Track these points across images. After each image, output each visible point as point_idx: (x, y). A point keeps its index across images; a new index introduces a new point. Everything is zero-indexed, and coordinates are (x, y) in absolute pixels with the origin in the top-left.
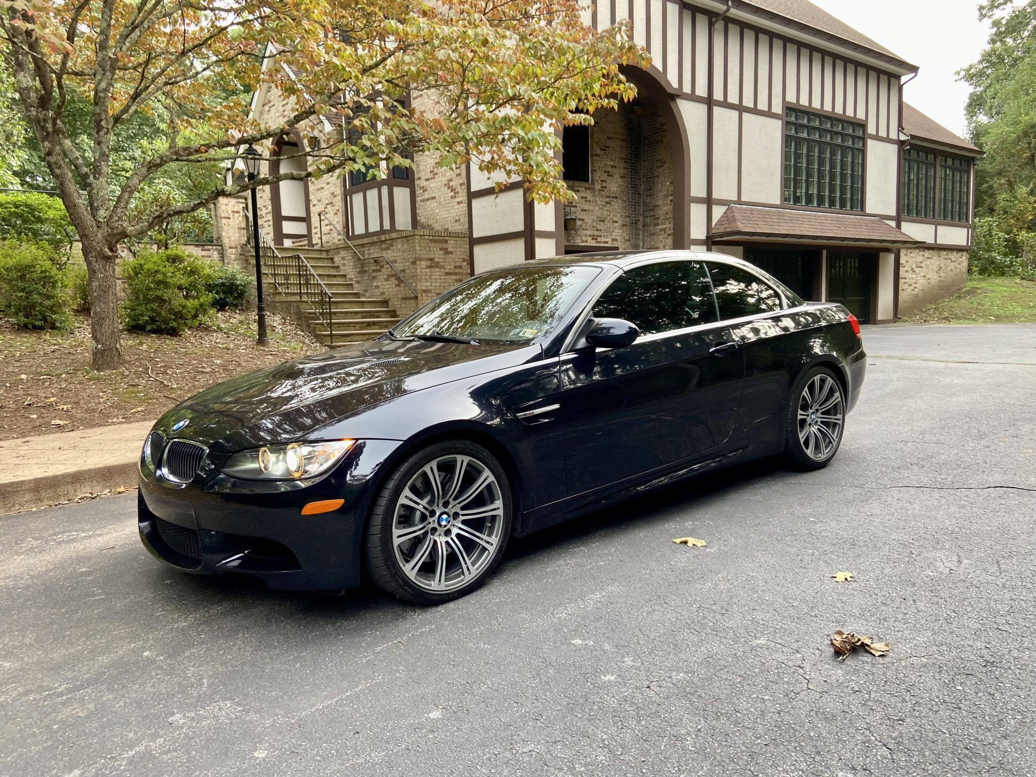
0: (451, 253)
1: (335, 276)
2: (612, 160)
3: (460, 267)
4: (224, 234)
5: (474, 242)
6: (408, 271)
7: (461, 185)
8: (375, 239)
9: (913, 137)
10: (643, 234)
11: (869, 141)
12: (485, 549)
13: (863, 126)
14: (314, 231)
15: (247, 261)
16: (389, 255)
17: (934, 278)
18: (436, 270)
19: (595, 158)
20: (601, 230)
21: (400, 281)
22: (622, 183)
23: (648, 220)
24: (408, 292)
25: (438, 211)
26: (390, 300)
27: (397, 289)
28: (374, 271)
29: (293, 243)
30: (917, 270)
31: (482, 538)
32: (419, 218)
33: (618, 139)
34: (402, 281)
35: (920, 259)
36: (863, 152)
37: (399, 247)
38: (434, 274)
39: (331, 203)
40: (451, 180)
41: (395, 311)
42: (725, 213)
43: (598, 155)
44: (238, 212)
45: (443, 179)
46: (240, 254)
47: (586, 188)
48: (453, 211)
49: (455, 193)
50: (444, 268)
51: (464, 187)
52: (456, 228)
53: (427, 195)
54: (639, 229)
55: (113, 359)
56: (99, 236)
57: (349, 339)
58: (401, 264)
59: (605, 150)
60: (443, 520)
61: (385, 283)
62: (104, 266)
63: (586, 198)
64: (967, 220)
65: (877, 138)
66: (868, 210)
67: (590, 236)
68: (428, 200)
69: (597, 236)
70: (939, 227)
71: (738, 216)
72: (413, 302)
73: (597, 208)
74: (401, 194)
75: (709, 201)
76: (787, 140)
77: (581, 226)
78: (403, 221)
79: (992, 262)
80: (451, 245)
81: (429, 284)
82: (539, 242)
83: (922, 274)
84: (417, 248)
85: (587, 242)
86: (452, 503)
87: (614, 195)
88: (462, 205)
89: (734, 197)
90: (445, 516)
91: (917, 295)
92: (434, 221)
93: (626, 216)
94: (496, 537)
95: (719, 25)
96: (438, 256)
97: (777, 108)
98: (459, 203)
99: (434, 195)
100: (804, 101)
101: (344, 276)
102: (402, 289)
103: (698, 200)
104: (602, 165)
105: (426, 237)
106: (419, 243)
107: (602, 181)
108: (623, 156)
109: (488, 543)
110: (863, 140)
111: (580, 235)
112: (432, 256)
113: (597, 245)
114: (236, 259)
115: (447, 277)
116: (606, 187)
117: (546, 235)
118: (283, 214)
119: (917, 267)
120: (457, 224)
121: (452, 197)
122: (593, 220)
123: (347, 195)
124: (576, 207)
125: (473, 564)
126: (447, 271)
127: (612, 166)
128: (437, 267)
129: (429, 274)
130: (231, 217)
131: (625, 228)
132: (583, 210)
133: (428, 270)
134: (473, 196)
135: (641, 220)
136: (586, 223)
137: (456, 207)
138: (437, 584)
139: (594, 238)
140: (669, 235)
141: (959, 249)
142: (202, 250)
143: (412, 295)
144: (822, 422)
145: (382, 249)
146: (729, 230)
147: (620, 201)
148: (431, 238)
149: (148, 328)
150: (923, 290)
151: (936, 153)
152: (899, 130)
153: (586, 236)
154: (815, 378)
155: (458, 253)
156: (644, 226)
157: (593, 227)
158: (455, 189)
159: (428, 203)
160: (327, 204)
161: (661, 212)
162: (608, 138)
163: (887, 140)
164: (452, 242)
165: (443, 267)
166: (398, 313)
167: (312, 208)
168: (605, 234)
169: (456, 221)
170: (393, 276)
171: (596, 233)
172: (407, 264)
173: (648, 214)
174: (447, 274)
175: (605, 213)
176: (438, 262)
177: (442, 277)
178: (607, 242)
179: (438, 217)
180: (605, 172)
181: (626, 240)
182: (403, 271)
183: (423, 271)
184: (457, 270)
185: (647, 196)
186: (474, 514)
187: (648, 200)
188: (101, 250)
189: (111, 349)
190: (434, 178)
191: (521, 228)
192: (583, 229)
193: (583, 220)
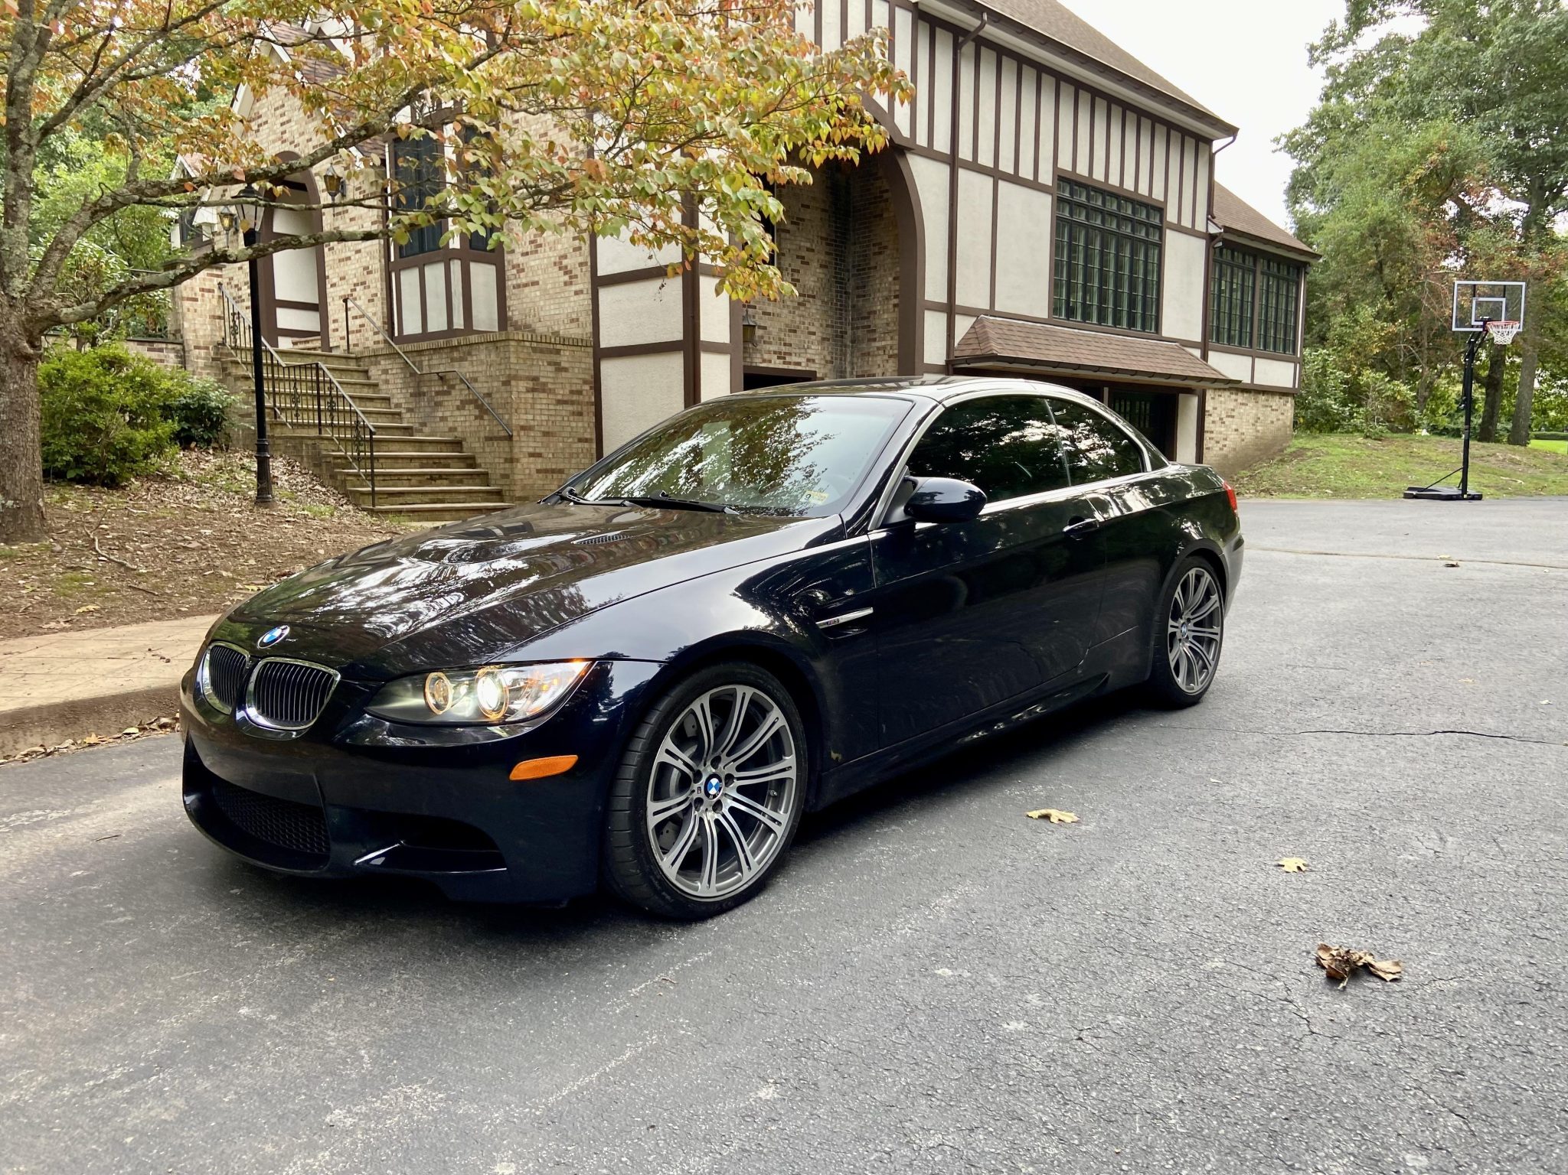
0: (566, 370)
1: (371, 399)
2: (808, 240)
3: (580, 392)
4: (186, 325)
5: (601, 354)
6: (496, 396)
7: (581, 264)
8: (441, 342)
9: (1227, 229)
10: (852, 353)
11: (1168, 232)
12: (769, 831)
13: (1160, 210)
14: (332, 326)
15: (224, 369)
16: (465, 369)
17: (1249, 433)
18: (542, 395)
19: (783, 235)
20: (790, 345)
21: (483, 411)
22: (822, 276)
23: (859, 333)
24: (495, 429)
25: (542, 303)
26: (465, 439)
27: (477, 423)
28: (438, 393)
29: (295, 343)
30: (1227, 421)
31: (765, 813)
32: (510, 314)
33: (817, 208)
34: (487, 412)
35: (1232, 405)
36: (1160, 247)
37: (483, 357)
38: (538, 401)
39: (363, 283)
40: (565, 257)
41: (473, 458)
42: (973, 327)
43: (788, 231)
44: (210, 291)
45: (551, 254)
46: (213, 359)
48: (566, 305)
49: (571, 277)
50: (556, 394)
51: (587, 269)
52: (571, 331)
53: (523, 279)
54: (846, 346)
55: (32, 523)
56: (13, 321)
57: (401, 499)
58: (485, 385)
59: (797, 224)
60: (712, 786)
61: (457, 413)
62: (20, 371)
64: (1294, 351)
65: (1179, 228)
66: (1166, 332)
67: (775, 353)
68: (526, 285)
69: (785, 353)
70: (1257, 360)
71: (992, 333)
72: (504, 444)
73: (785, 311)
74: (483, 275)
75: (950, 309)
76: (1060, 224)
77: (762, 337)
78: (485, 316)
79: (1325, 412)
80: (565, 357)
81: (530, 417)
82: (707, 361)
83: (1234, 427)
84: (513, 360)
85: (770, 361)
86: (725, 759)
87: (810, 293)
88: (582, 296)
89: (985, 305)
90: (714, 781)
91: (1226, 456)
92: (536, 320)
93: (827, 326)
94: (786, 812)
95: (968, 49)
96: (546, 373)
97: (1046, 178)
98: (576, 293)
99: (536, 279)
100: (1082, 170)
101: (388, 399)
102: (486, 423)
103: (936, 307)
104: (794, 247)
105: (527, 344)
106: (516, 352)
107: (793, 270)
108: (824, 235)
109: (774, 820)
110: (1160, 230)
111: (760, 351)
112: (535, 374)
113: (785, 367)
114: (206, 367)
115: (559, 407)
116: (798, 281)
117: (716, 348)
118: (278, 297)
119: (1228, 416)
120: (574, 325)
121: (566, 284)
122: (780, 330)
123: (390, 271)
124: (755, 307)
125: (754, 852)
126: (559, 397)
127: (808, 250)
128: (544, 391)
129: (531, 401)
130: (200, 298)
131: (826, 343)
132: (764, 313)
133: (530, 395)
134: (599, 282)
135: (850, 332)
136: (770, 333)
137: (572, 299)
138: (705, 887)
139: (781, 356)
140: (890, 356)
141: (1282, 393)
142: (149, 350)
143: (503, 434)
144: (1194, 637)
145: (453, 360)
146: (978, 353)
147: (819, 303)
148: (534, 345)
149: (71, 474)
150: (1234, 449)
151: (1256, 254)
152: (1208, 219)
153: (769, 352)
154: (1190, 573)
155: (576, 370)
156: (853, 342)
157: (780, 339)
158: (571, 272)
159: (527, 290)
160: (355, 285)
161: (878, 322)
162: (803, 206)
163: (1192, 232)
164: (567, 353)
165: (551, 391)
166: (479, 461)
167: (329, 290)
168: (797, 351)
169: (572, 321)
170: (470, 402)
171: (784, 349)
172: (495, 384)
173: (860, 323)
174: (559, 402)
175: (798, 319)
176: (544, 384)
177: (551, 407)
178: (799, 364)
179: (542, 314)
180: (798, 257)
181: (827, 362)
182: (489, 395)
183: (523, 396)
184: (575, 398)
185: (858, 296)
186: (754, 777)
187: (860, 303)
188: (16, 344)
189: (29, 508)
190: (536, 252)
191: (678, 335)
192: (765, 342)
193: (766, 328)
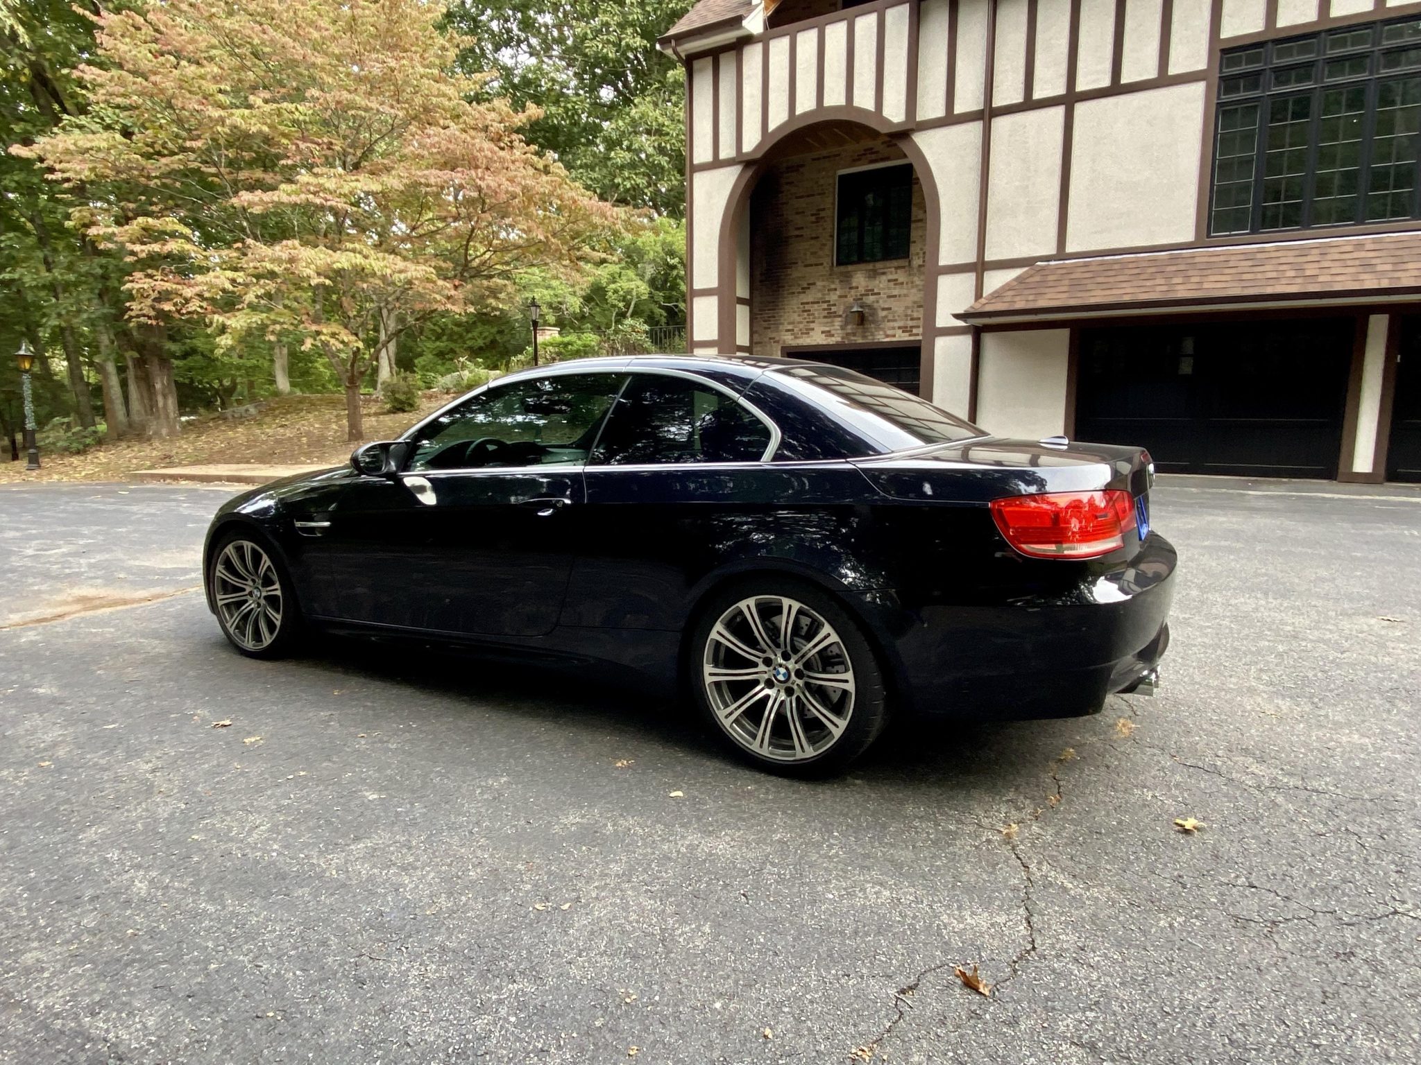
43: (920, 220)
47: (897, 268)
63: (896, 280)
67: (899, 328)
69: (912, 327)
75: (978, 267)
77: (886, 317)
85: (894, 336)
97: (1190, 62)
100: (1298, 17)
103: (956, 269)
111: (883, 329)
113: (912, 338)
122: (907, 308)
132: (889, 297)
136: (895, 312)
139: (905, 329)
153: (894, 328)
157: (906, 316)
171: (910, 323)
192: (889, 321)
193: (890, 309)
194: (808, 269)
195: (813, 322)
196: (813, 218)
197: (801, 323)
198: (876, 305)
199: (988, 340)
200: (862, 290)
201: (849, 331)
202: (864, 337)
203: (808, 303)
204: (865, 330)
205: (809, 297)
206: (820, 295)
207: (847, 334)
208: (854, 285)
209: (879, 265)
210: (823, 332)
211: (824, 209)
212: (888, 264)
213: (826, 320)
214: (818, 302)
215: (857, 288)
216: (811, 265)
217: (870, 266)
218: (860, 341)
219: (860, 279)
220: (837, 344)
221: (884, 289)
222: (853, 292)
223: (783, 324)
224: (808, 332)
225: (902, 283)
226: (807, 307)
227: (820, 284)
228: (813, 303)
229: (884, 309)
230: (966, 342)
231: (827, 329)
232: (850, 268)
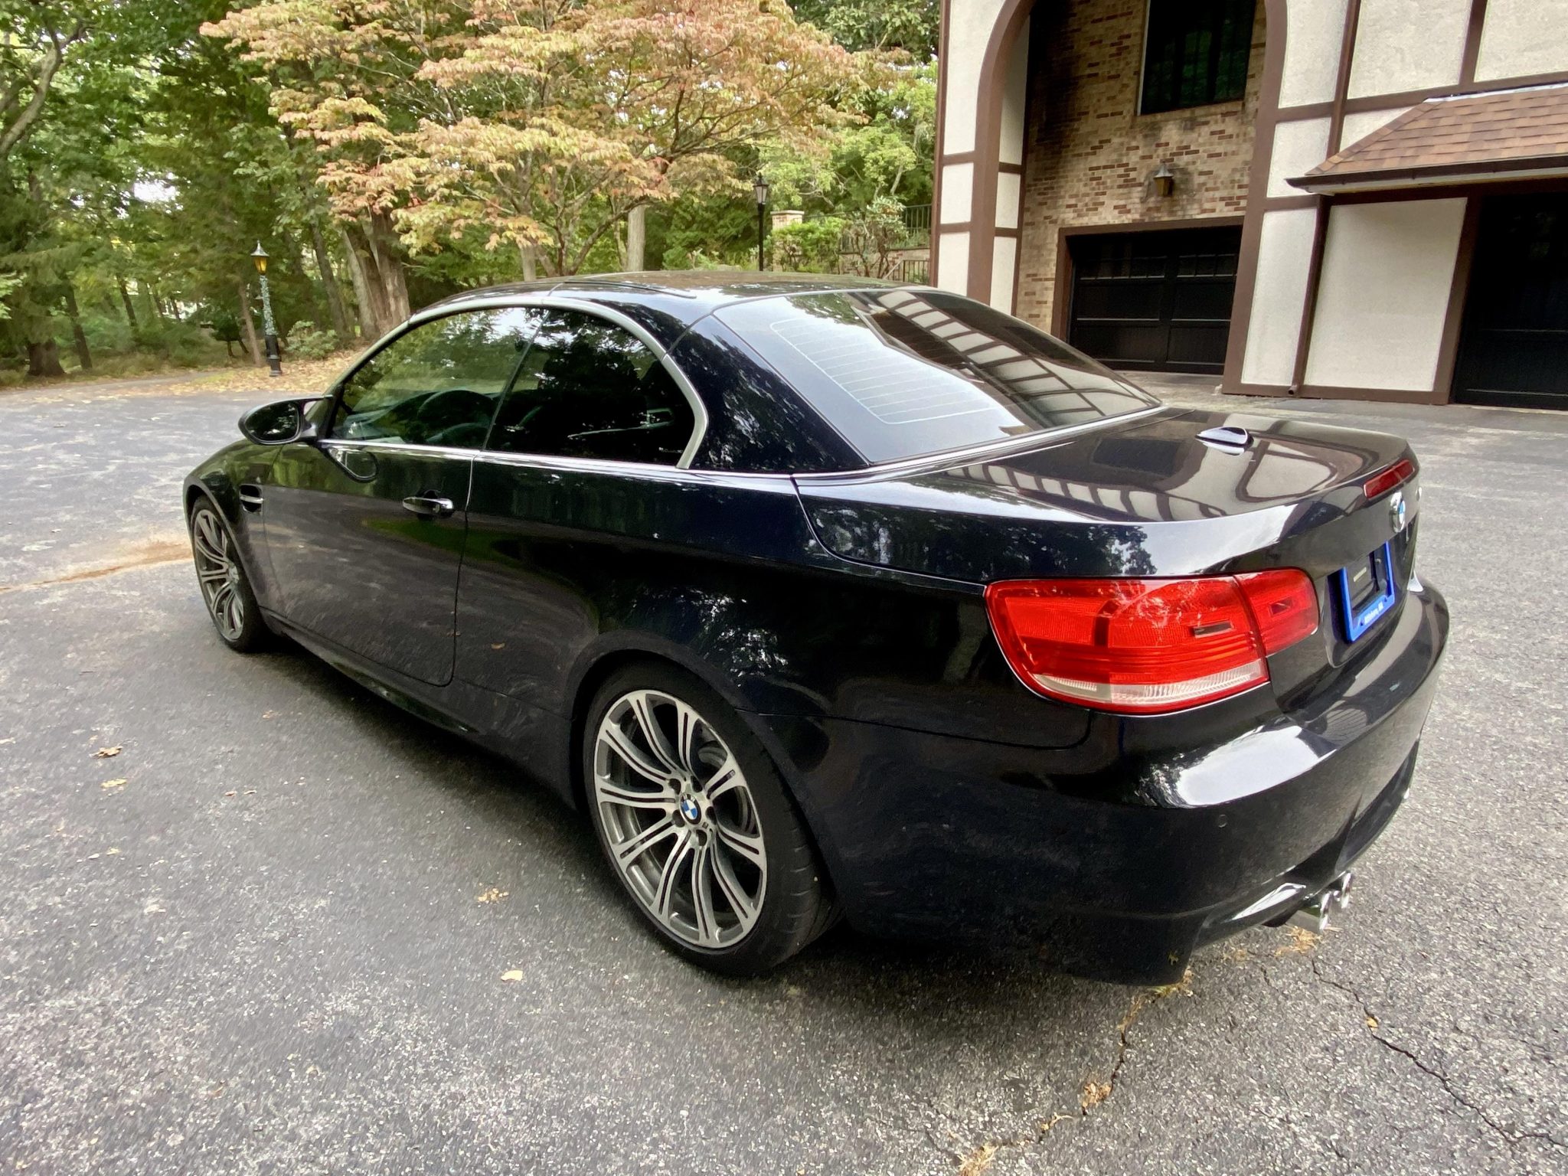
47: (1224, 115)
63: (1223, 132)
67: (1222, 199)
69: (1239, 198)
75: (1336, 109)
77: (1204, 184)
85: (1213, 211)
103: (1302, 113)
111: (1200, 202)
122: (1234, 171)
132: (1211, 156)
136: (1217, 177)
139: (1229, 201)
157: (1233, 182)
171: (1236, 192)
192: (1207, 190)
193: (1210, 173)
194: (1103, 120)
195: (1104, 194)
196: (1114, 50)
197: (1087, 195)
198: (1191, 168)
199: (1341, 216)
200: (1173, 147)
201: (1151, 205)
202: (1172, 213)
203: (1098, 168)
204: (1174, 203)
205: (1100, 159)
206: (1114, 157)
207: (1149, 209)
208: (1163, 140)
209: (1199, 111)
210: (1116, 207)
211: (1128, 36)
212: (1213, 109)
213: (1121, 191)
214: (1112, 167)
215: (1167, 144)
216: (1106, 115)
217: (1187, 113)
218: (1166, 218)
219: (1172, 132)
220: (1134, 223)
221: (1204, 144)
222: (1160, 151)
223: (1063, 197)
224: (1096, 207)
225: (1231, 136)
226: (1097, 174)
227: (1116, 141)
228: (1105, 167)
229: (1201, 173)
230: (1308, 219)
231: (1122, 203)
232: (1159, 117)
